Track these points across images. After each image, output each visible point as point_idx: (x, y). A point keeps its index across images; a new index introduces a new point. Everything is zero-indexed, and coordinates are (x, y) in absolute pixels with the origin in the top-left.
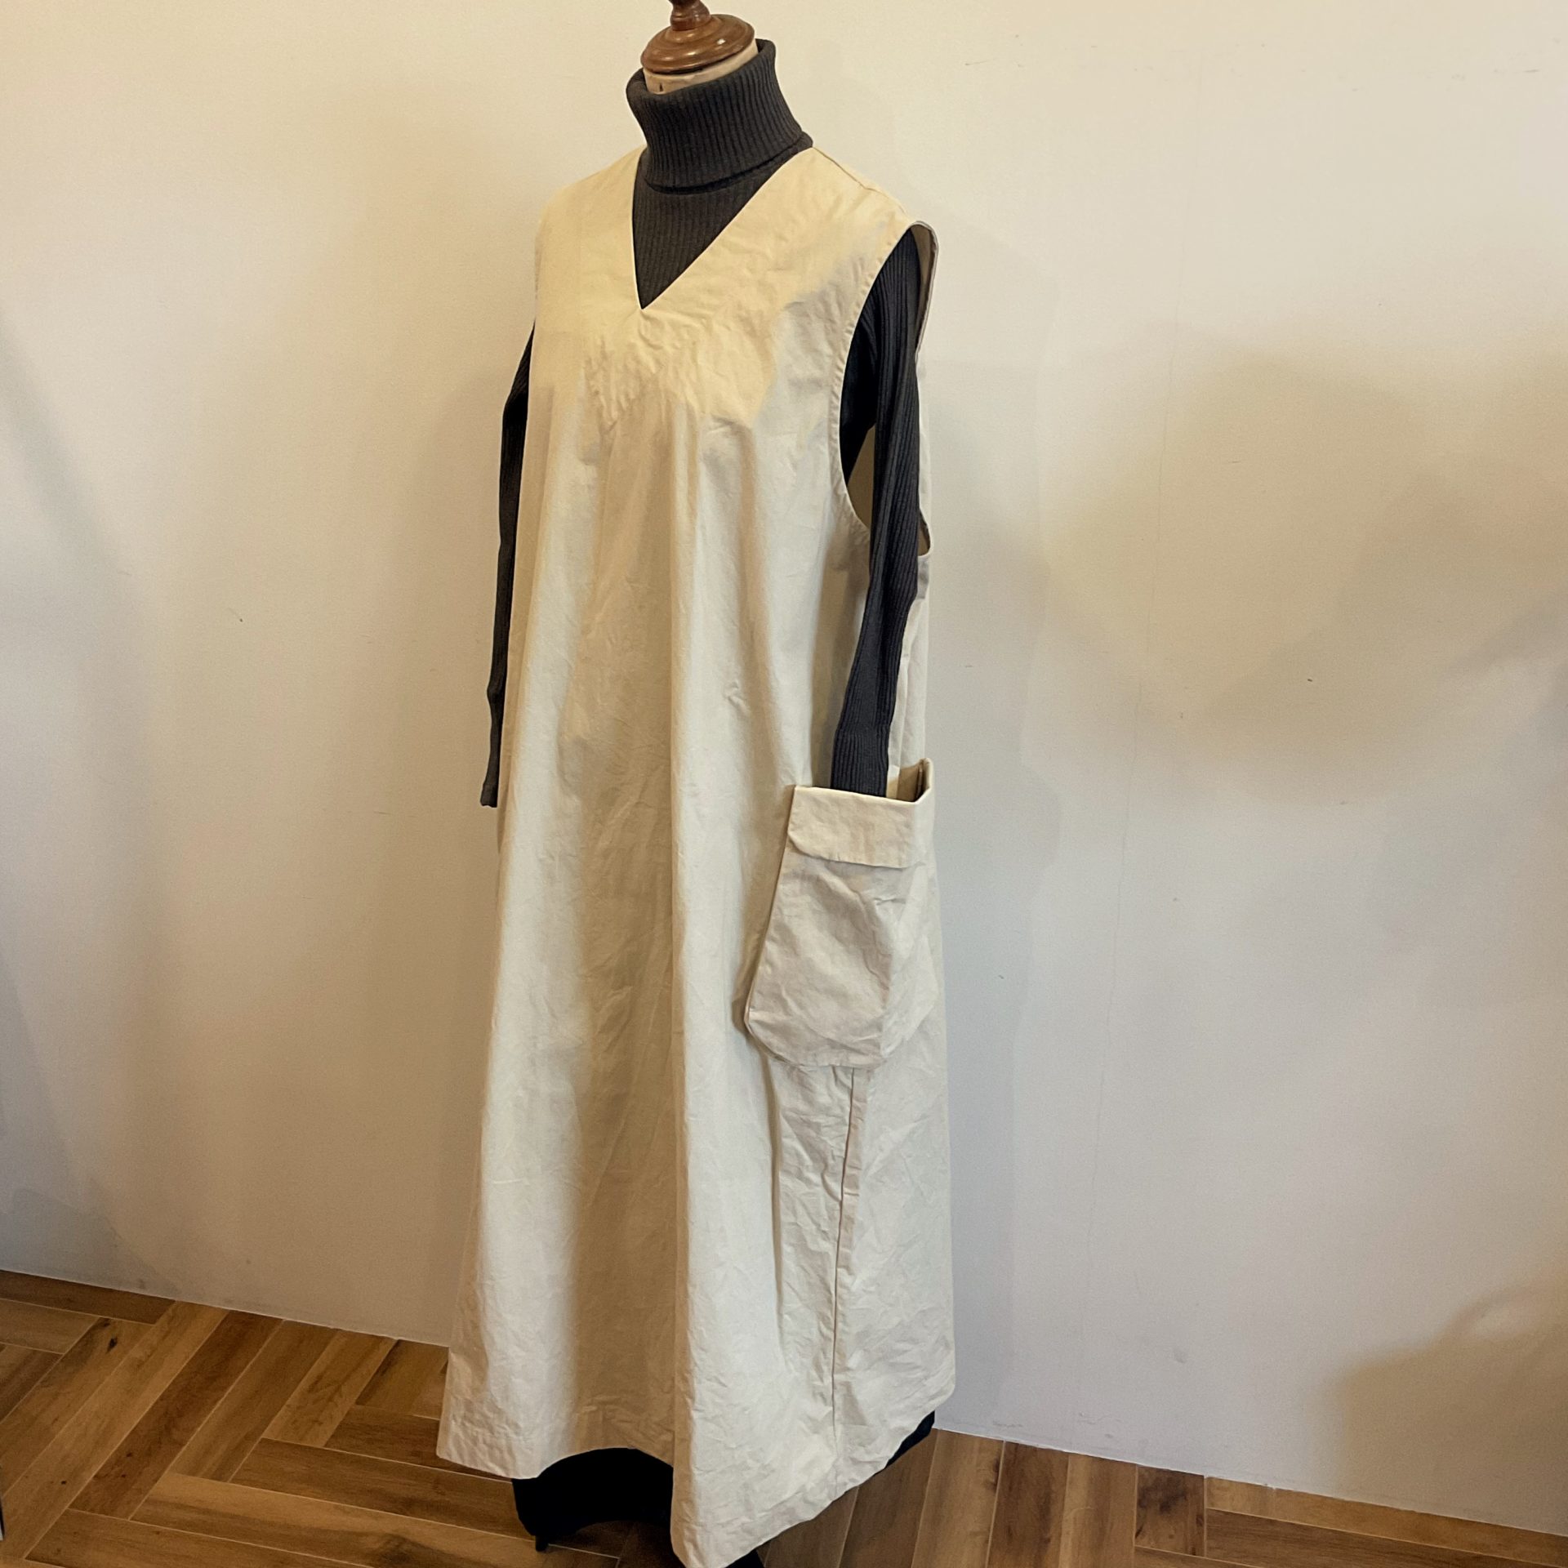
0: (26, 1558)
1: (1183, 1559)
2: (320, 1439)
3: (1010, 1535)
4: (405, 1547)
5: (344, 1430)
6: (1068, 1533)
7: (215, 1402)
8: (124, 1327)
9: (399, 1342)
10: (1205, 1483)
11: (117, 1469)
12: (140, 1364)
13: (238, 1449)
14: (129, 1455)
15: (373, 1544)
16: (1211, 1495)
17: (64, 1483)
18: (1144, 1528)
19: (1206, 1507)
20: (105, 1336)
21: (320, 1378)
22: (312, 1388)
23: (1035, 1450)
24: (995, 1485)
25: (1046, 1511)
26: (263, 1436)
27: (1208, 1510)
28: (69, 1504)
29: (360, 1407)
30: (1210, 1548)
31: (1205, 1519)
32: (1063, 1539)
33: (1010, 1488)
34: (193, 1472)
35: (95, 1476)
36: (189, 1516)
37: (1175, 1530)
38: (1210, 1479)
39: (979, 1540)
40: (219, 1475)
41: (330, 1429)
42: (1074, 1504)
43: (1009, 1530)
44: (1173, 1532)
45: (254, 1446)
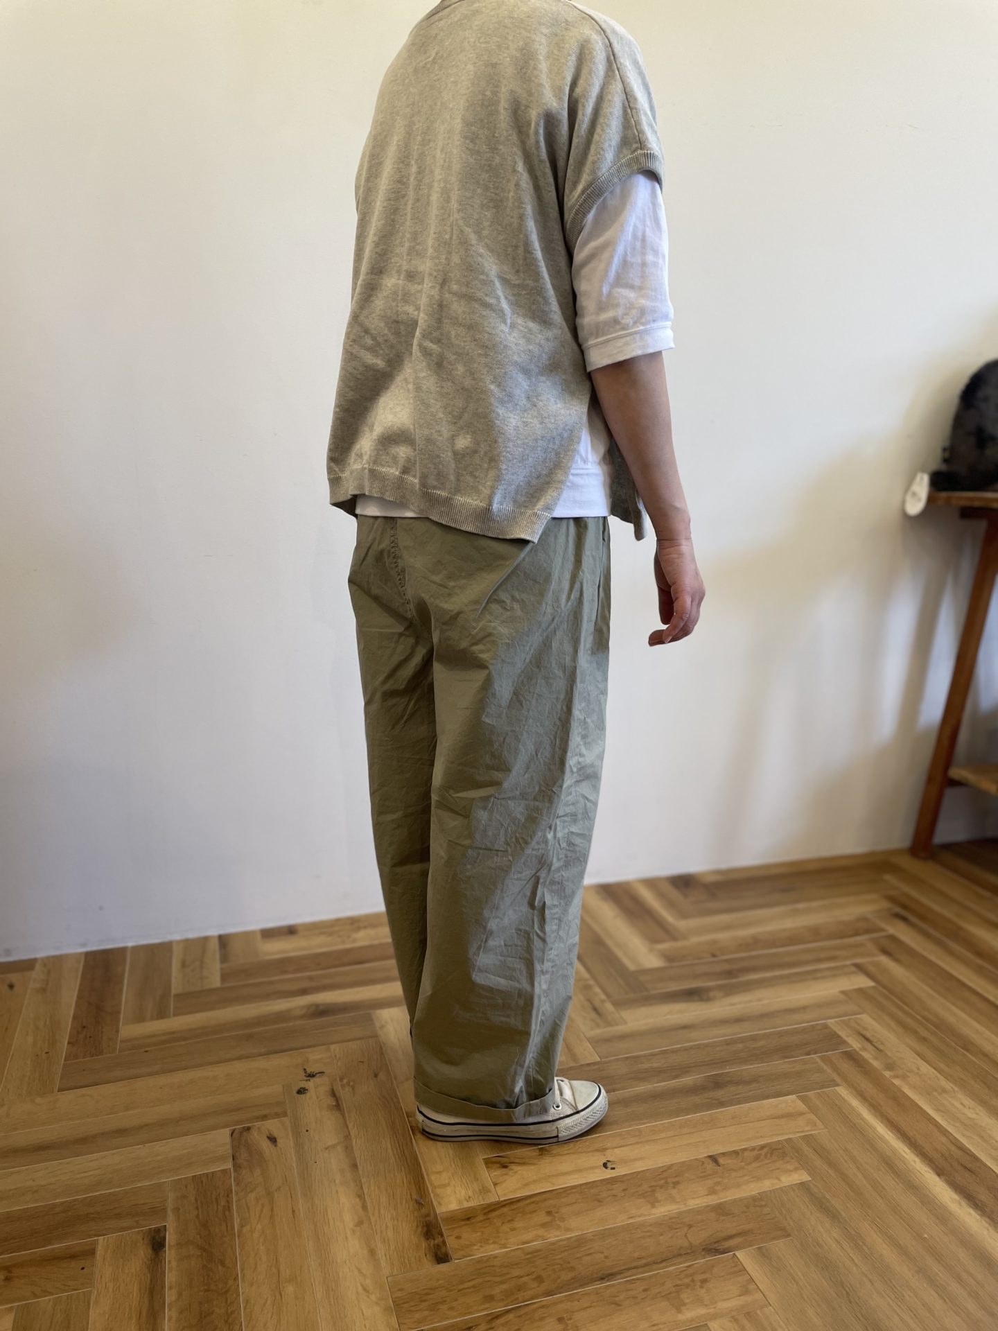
0: (58, 1091)
1: (712, 900)
2: (215, 981)
4: (320, 1007)
5: (225, 977)
6: (658, 907)
7: (121, 990)
8: (13, 977)
9: (220, 937)
10: (694, 875)
11: (81, 1036)
12: (44, 990)
13: (161, 1005)
14: (84, 1027)
15: (299, 1012)
16: (701, 878)
17: (47, 1053)
18: (686, 895)
21: (184, 962)
22: (184, 964)
25: (638, 900)
26: (174, 991)
27: (705, 883)
28: (63, 1060)
29: (225, 965)
31: (707, 886)
34: (140, 1018)
35: (69, 1043)
36: (163, 1038)
40: (161, 1014)
44: (699, 893)
45: (172, 999)
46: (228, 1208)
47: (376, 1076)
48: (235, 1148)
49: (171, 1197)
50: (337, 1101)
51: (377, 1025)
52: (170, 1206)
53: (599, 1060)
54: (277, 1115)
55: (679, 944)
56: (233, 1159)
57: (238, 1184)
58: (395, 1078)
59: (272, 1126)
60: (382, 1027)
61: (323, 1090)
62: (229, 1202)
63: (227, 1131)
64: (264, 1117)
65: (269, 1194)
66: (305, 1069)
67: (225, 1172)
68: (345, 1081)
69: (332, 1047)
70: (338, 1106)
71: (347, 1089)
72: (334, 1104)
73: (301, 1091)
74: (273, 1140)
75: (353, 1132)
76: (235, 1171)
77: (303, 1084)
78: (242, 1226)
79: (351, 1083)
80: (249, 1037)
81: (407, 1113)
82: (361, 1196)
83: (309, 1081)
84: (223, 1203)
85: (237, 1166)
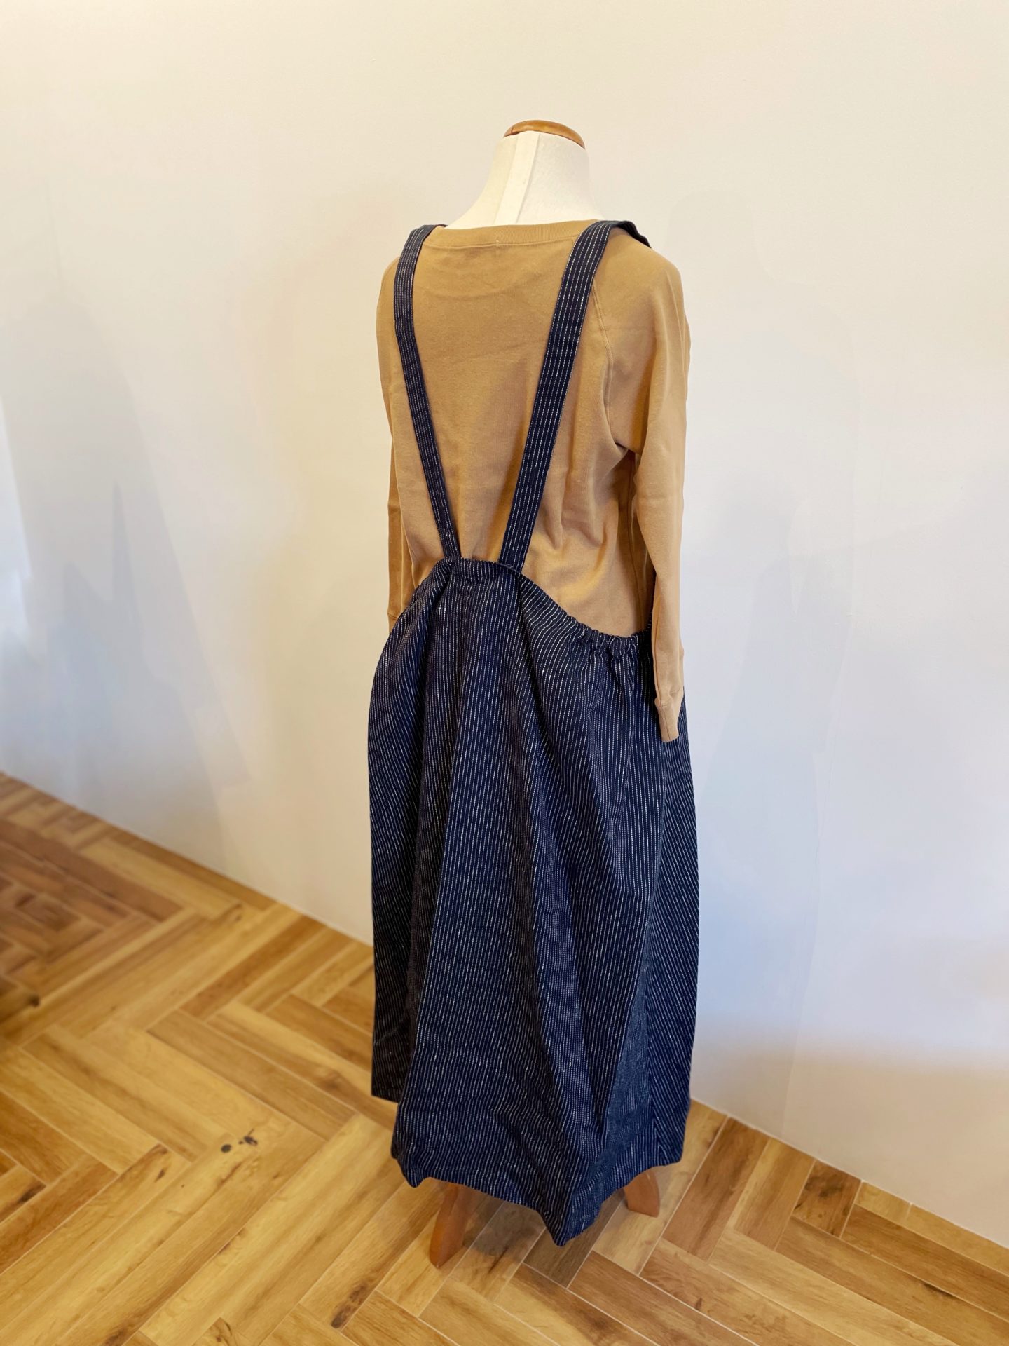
0: (146, 1031)
1: (822, 1235)
2: (319, 1002)
3: (707, 1180)
4: (339, 1080)
5: (335, 1001)
6: (747, 1192)
7: (275, 965)
8: (247, 911)
10: (860, 1186)
11: (211, 991)
12: (246, 934)
13: (274, 997)
14: (220, 986)
15: (321, 1073)
16: (861, 1196)
17: (181, 993)
18: (804, 1204)
19: (855, 1201)
20: (236, 913)
21: (334, 966)
22: (329, 970)
23: (746, 1129)
24: (710, 1144)
25: (737, 1172)
26: (293, 991)
27: (855, 1205)
28: (179, 1006)
30: (845, 1232)
31: (850, 1211)
32: (743, 1195)
33: (720, 1150)
34: (248, 1002)
35: (200, 995)
36: (236, 1029)
37: (825, 1214)
38: (865, 1184)
39: (684, 1178)
40: (259, 1009)
41: (328, 996)
42: (760, 1172)
43: (708, 1177)
44: (823, 1213)
45: (284, 997)
46: (77, 1206)
47: (275, 1177)
48: (142, 1161)
49: (75, 1167)
50: (229, 1176)
51: (342, 1130)
52: (65, 1175)
53: (417, 1315)
54: (191, 1157)
55: (688, 1259)
56: (131, 1169)
57: (104, 1192)
58: (281, 1192)
59: (176, 1162)
60: (343, 1134)
61: (238, 1159)
62: (84, 1202)
63: (155, 1142)
64: (182, 1150)
65: (104, 1216)
66: (252, 1131)
67: (114, 1174)
68: (256, 1164)
69: (294, 1123)
70: (222, 1182)
71: (248, 1172)
72: (224, 1177)
73: (226, 1149)
74: (162, 1174)
75: (200, 1213)
76: (117, 1181)
77: (234, 1144)
78: (65, 1226)
79: (256, 1169)
80: (271, 1070)
81: (243, 1230)
82: (130, 1269)
83: (241, 1143)
84: (81, 1199)
85: (123, 1177)
